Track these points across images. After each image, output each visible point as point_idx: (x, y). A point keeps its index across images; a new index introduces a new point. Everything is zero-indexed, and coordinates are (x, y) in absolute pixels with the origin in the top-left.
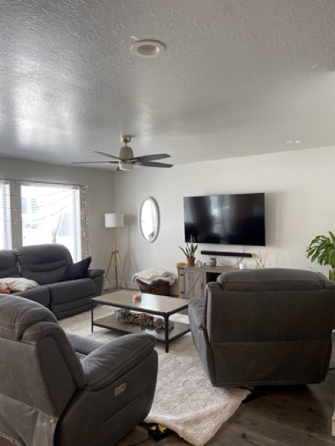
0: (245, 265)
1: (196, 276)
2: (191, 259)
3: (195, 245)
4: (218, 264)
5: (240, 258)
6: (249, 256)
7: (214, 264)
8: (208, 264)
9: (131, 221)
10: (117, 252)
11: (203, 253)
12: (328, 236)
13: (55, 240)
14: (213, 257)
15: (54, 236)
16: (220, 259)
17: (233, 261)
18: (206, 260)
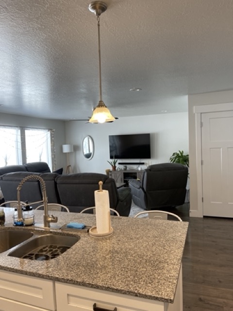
0: (141, 168)
1: (118, 175)
2: (114, 167)
3: (116, 160)
4: (128, 169)
5: (138, 165)
6: (143, 164)
7: (125, 169)
8: (123, 169)
9: (76, 148)
10: (70, 166)
11: (119, 164)
12: (179, 153)
13: (40, 160)
14: (125, 165)
15: (40, 157)
16: (128, 166)
17: (135, 167)
18: (122, 167)
